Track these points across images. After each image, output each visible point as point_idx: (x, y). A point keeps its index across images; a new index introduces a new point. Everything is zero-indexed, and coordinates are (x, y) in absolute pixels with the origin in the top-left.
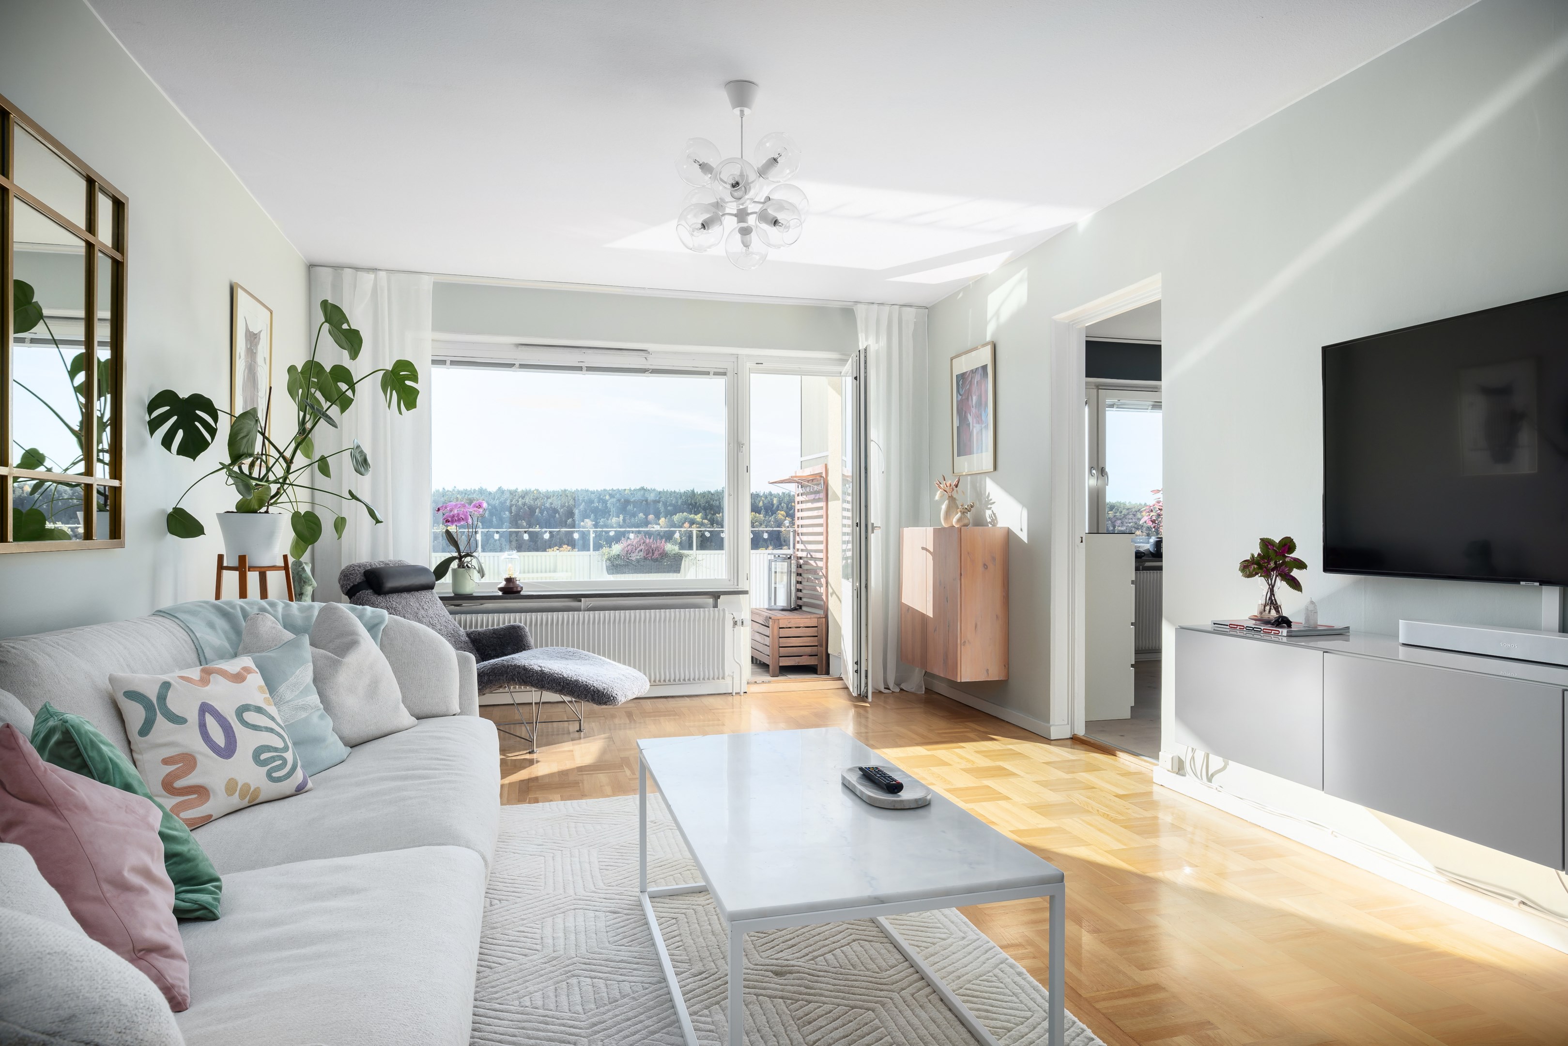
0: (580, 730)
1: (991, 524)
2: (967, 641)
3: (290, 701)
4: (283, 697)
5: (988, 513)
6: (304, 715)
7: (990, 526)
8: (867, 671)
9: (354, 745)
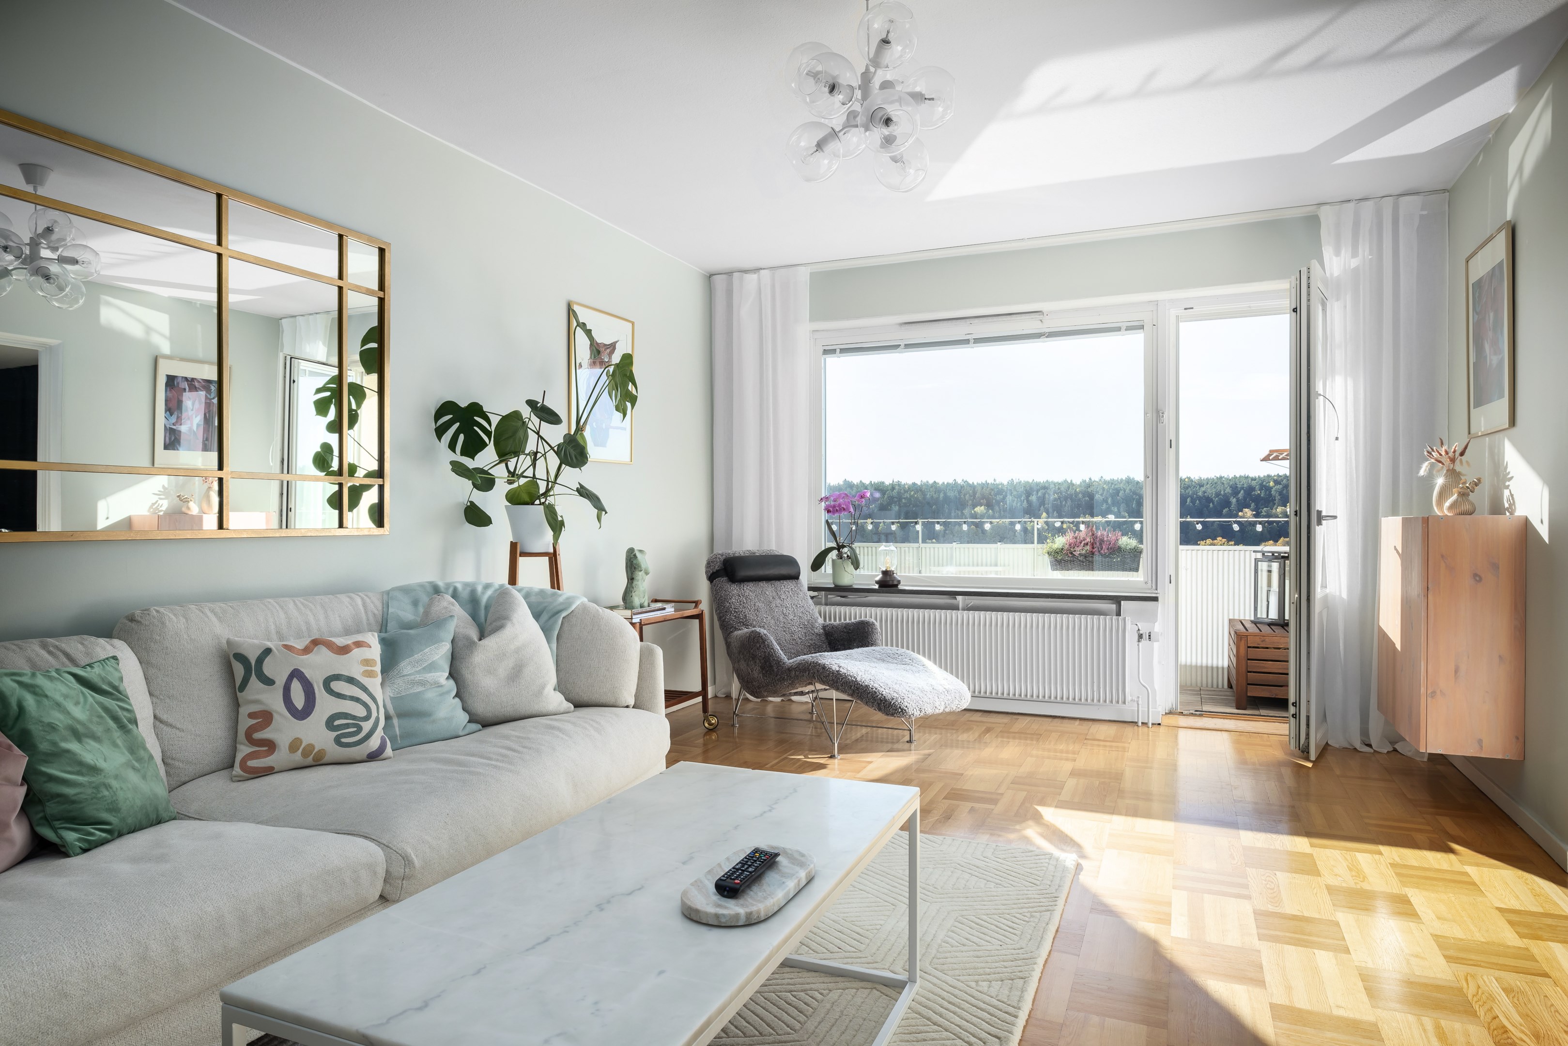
0: (910, 741)
1: (1509, 512)
2: (1438, 692)
3: (406, 675)
4: (401, 671)
5: (1506, 493)
6: (420, 689)
7: (1508, 514)
8: (1308, 718)
9: (487, 724)
